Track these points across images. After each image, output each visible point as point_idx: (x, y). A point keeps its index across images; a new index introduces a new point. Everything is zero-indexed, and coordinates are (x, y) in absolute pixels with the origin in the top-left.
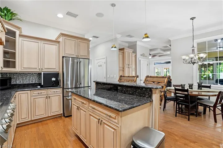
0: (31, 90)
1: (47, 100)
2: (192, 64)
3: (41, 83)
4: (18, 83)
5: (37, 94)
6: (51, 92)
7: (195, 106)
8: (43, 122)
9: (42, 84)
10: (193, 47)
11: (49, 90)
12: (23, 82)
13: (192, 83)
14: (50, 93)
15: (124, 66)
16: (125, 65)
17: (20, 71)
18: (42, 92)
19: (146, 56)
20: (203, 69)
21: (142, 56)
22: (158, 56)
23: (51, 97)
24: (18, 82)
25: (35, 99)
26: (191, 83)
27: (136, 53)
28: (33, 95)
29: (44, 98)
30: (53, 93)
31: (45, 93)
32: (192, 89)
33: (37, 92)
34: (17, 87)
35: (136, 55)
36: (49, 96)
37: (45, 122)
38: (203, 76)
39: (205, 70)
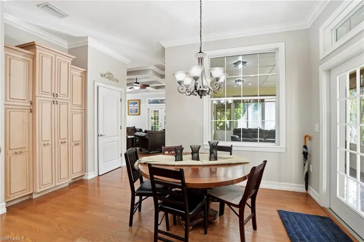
2: (198, 96)
7: (203, 208)
10: (201, 52)
13: (199, 144)
15: (34, 96)
16: (37, 94)
19: (117, 81)
20: (219, 113)
21: (104, 79)
22: (152, 87)
26: (196, 144)
27: (86, 68)
32: (198, 159)
35: (85, 73)
38: (218, 125)
39: (221, 115)
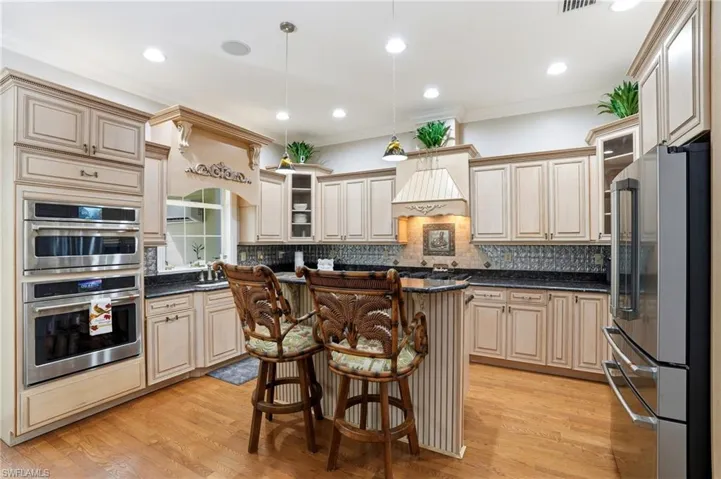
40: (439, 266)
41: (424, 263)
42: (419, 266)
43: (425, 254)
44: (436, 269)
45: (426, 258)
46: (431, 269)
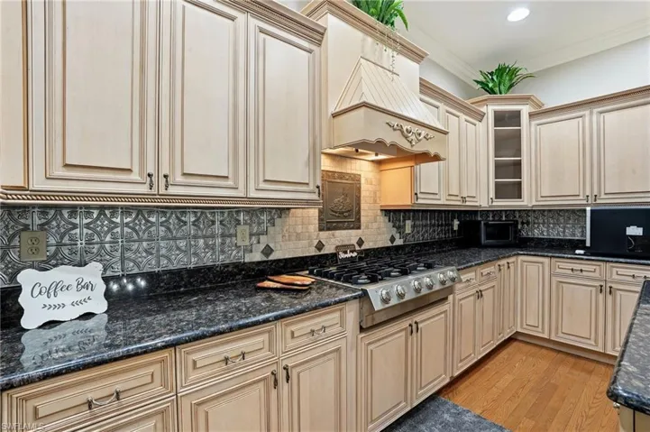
0: (551, 257)
1: (601, 296)
3: (584, 241)
4: (536, 236)
5: (570, 272)
6: (617, 274)
8: (583, 362)
9: (588, 244)
11: (609, 265)
12: (548, 235)
14: (615, 276)
17: (533, 206)
18: (584, 267)
23: (618, 292)
24: (537, 233)
25: (564, 285)
28: (558, 270)
29: (590, 288)
30: (631, 279)
31: (596, 275)
33: (571, 266)
34: (533, 244)
36: (609, 285)
37: (591, 366)
40: (344, 248)
41: (320, 246)
42: (312, 252)
43: (320, 230)
44: (342, 256)
45: (324, 235)
46: (335, 255)
